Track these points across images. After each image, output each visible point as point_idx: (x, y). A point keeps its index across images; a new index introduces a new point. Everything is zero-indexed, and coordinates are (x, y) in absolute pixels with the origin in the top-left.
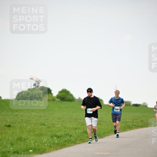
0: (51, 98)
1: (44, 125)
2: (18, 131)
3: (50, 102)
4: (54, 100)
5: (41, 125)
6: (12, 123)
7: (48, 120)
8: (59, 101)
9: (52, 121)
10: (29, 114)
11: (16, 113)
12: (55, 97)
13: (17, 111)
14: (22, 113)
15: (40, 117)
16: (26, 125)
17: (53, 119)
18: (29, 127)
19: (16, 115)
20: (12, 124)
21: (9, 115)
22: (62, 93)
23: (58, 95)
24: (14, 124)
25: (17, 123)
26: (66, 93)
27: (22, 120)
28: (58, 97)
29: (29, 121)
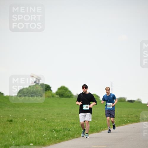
0: (50, 95)
1: (44, 120)
2: (19, 125)
3: (49, 98)
4: (53, 96)
5: (41, 120)
6: (14, 118)
7: (48, 115)
8: (58, 98)
9: (51, 116)
10: (30, 109)
11: (18, 109)
12: (54, 93)
13: (19, 107)
14: (23, 109)
15: (40, 113)
16: (27, 120)
17: (53, 114)
18: (29, 122)
19: (18, 111)
20: (13, 119)
21: (11, 111)
22: (61, 90)
23: (57, 91)
24: (15, 119)
25: (19, 118)
26: (64, 89)
27: (23, 115)
28: (57, 93)
29: (30, 116)
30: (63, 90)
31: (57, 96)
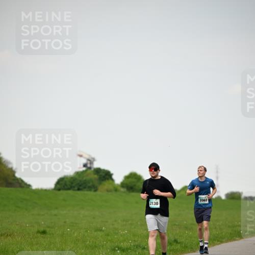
0: (111, 187)
1: (101, 230)
2: (57, 240)
3: (110, 193)
4: (116, 190)
5: (96, 231)
6: (49, 227)
7: (107, 222)
8: (124, 192)
9: (113, 225)
10: (76, 212)
11: (55, 212)
12: (118, 185)
13: (57, 208)
14: (65, 212)
15: (94, 218)
16: (71, 231)
17: (116, 221)
18: (75, 235)
19: (55, 215)
20: (48, 230)
21: (43, 215)
22: (130, 180)
23: (124, 181)
24: (51, 229)
25: (57, 228)
26: (136, 178)
27: (65, 222)
28: (123, 185)
29: (76, 223)
30: (134, 180)
31: (122, 190)
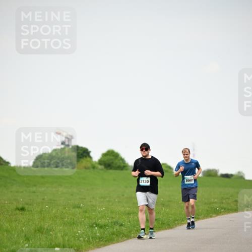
0: (89, 165)
1: (79, 207)
2: (36, 217)
3: (88, 170)
4: (94, 167)
5: (74, 208)
6: (27, 204)
7: (85, 199)
8: (102, 170)
9: (90, 202)
10: (54, 189)
11: (34, 189)
12: (95, 162)
13: (35, 186)
14: (43, 189)
15: (72, 195)
16: (50, 208)
17: (94, 198)
18: (54, 212)
19: (34, 192)
20: (26, 207)
21: (22, 192)
22: (107, 157)
23: (101, 159)
24: (30, 206)
25: (35, 205)
26: (113, 156)
27: (43, 199)
28: (101, 162)
29: (54, 200)
30: (111, 158)
31: (100, 167)
